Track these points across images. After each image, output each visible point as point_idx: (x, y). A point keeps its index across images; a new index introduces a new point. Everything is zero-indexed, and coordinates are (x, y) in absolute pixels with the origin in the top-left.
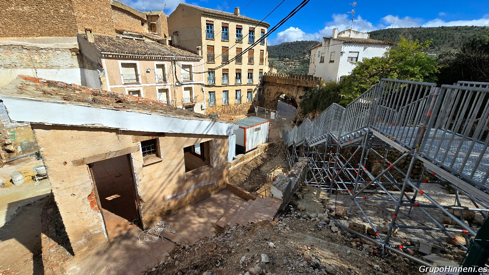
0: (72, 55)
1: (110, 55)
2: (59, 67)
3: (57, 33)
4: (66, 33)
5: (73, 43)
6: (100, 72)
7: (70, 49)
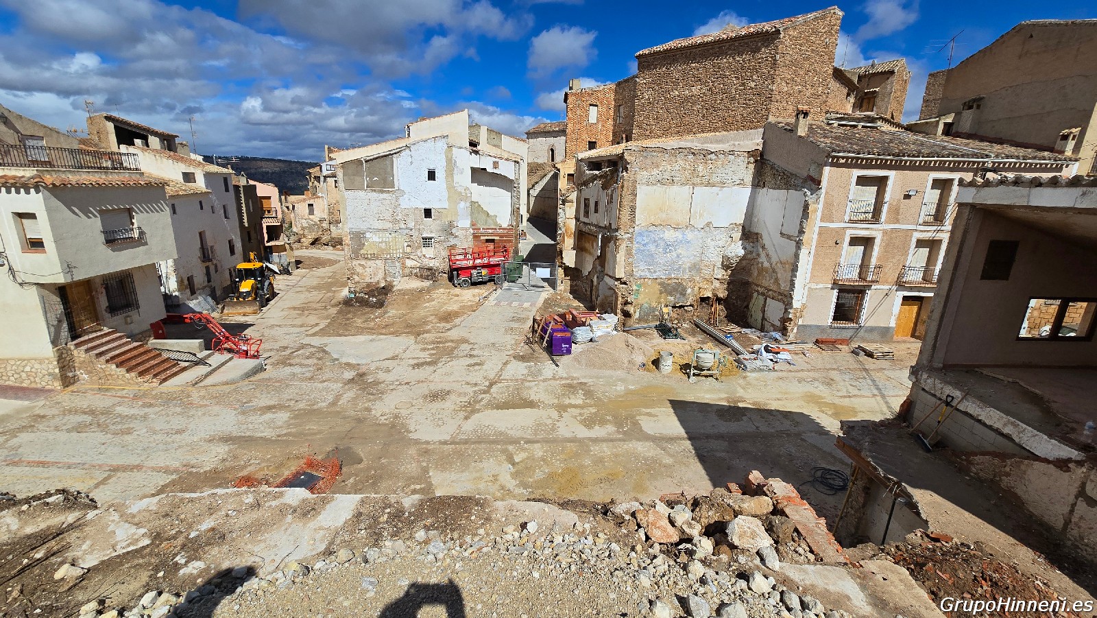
0: (749, 163)
1: (843, 158)
2: (723, 184)
3: (727, 126)
4: (746, 124)
5: (754, 140)
6: (809, 193)
7: (749, 152)
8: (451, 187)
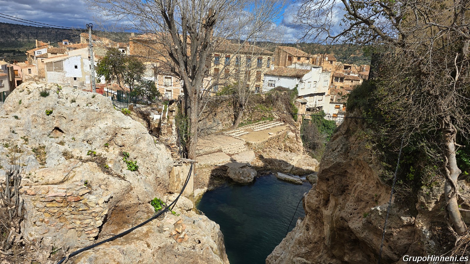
8: (83, 71)
